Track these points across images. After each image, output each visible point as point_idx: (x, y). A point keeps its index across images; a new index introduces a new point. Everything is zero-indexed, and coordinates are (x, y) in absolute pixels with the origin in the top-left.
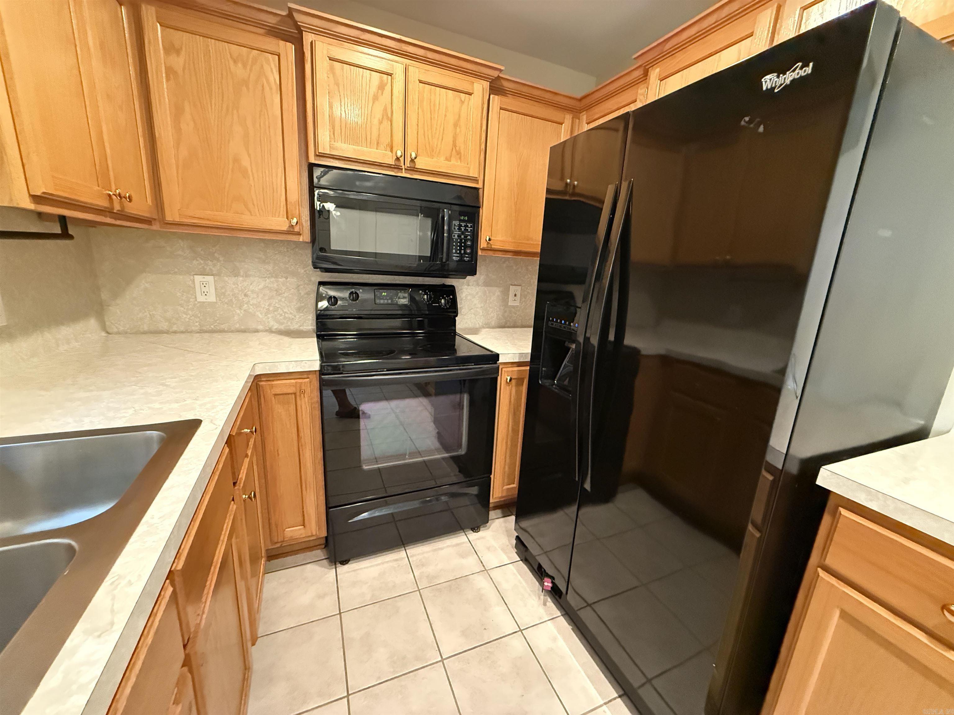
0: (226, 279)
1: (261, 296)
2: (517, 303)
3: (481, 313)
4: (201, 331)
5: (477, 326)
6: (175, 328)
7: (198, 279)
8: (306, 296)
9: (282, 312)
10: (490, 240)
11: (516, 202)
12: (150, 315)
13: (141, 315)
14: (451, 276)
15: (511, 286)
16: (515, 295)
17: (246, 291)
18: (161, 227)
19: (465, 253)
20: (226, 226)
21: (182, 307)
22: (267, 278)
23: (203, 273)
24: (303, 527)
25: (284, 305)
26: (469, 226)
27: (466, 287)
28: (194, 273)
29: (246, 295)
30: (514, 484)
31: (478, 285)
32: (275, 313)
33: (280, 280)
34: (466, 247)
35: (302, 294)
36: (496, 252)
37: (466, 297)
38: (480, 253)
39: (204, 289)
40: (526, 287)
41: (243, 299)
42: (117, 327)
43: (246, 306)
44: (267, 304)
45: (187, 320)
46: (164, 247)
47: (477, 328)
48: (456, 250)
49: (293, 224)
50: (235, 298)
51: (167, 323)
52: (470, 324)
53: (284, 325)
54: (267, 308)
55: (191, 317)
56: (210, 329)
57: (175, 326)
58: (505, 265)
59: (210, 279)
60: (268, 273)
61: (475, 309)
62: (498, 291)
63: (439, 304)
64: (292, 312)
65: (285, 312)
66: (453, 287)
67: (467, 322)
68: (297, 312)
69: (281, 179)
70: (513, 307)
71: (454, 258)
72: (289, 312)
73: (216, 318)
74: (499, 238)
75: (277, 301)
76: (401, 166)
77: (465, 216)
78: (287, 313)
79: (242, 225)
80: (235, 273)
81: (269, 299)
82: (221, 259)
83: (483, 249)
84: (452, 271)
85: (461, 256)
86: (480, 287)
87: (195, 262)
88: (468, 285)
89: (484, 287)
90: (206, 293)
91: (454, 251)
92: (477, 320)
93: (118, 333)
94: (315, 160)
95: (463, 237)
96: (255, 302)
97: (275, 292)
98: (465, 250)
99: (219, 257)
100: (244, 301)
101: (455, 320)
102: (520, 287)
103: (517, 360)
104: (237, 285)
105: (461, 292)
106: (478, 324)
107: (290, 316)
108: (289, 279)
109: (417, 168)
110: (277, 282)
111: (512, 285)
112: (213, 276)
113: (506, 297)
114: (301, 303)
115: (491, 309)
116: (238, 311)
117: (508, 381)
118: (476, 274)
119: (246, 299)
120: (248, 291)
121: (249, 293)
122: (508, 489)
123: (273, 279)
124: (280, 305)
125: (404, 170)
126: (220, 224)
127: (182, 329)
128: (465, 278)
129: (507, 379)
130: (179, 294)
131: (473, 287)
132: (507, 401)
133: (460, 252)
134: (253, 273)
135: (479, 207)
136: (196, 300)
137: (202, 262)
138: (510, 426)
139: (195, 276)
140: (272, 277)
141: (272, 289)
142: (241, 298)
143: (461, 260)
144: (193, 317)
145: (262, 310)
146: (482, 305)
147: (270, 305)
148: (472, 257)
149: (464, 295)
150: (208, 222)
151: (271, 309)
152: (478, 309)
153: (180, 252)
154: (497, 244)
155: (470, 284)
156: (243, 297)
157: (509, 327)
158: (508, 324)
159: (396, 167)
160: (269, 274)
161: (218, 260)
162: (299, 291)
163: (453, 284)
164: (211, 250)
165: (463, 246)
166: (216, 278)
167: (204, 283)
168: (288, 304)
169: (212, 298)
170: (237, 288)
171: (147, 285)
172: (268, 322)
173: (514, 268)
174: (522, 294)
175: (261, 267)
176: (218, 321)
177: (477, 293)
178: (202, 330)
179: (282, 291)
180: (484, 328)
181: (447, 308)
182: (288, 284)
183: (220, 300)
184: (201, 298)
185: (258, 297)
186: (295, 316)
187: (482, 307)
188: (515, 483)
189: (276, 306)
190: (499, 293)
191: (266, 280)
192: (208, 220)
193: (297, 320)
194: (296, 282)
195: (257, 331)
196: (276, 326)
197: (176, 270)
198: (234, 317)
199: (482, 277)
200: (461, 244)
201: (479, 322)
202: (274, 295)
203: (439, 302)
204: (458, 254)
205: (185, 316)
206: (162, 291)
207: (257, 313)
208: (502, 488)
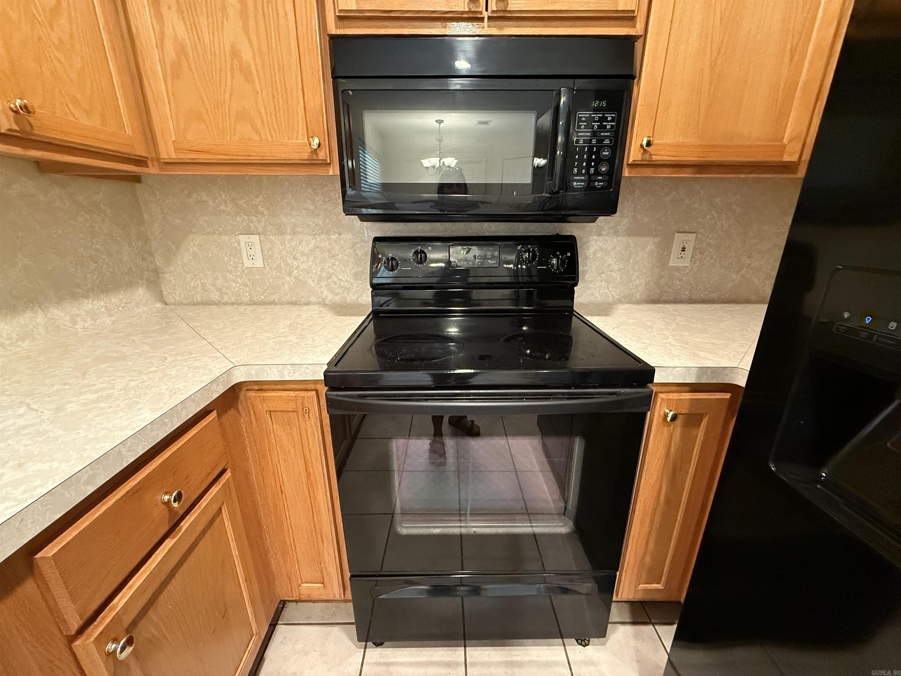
0: (273, 238)
1: (311, 258)
2: (686, 263)
3: (619, 279)
4: (254, 303)
5: (610, 300)
6: (226, 299)
7: (243, 239)
8: (364, 258)
9: (336, 280)
10: (649, 144)
11: (716, 58)
12: (201, 283)
13: (193, 284)
14: (570, 218)
15: (676, 233)
16: (683, 249)
17: (294, 253)
18: (161, 169)
19: (597, 173)
20: (231, 159)
21: (231, 274)
22: (317, 236)
23: (249, 232)
24: (323, 585)
25: (338, 270)
26: (609, 119)
27: (595, 237)
28: (239, 232)
29: (295, 258)
30: (659, 583)
31: (616, 233)
32: (329, 280)
33: (333, 237)
34: (599, 161)
35: (360, 254)
36: (659, 170)
37: (594, 254)
38: (626, 172)
39: (251, 252)
40: (706, 234)
41: (292, 263)
42: (173, 297)
43: (296, 271)
44: (319, 269)
45: (237, 289)
46: (206, 202)
47: (609, 304)
48: (580, 168)
49: (314, 147)
50: (284, 262)
51: (218, 293)
52: (598, 296)
53: (339, 296)
54: (320, 274)
55: (241, 285)
56: (260, 300)
57: (226, 296)
58: (668, 198)
59: (255, 239)
60: (318, 228)
61: (609, 273)
62: (651, 243)
63: (547, 266)
64: (348, 279)
65: (340, 279)
66: (572, 239)
67: (592, 294)
68: (354, 279)
69: (297, 76)
70: (678, 269)
71: (575, 184)
72: (344, 280)
73: (266, 287)
74: (669, 139)
75: (330, 265)
76: (481, 13)
77: (601, 100)
78: (343, 281)
79: (250, 156)
80: (280, 231)
81: (321, 262)
82: (266, 213)
83: (633, 166)
84: (572, 209)
85: (590, 179)
86: (619, 238)
87: (239, 219)
88: (600, 235)
89: (626, 238)
90: (252, 257)
91: (576, 170)
92: (611, 289)
93: (175, 304)
94: (336, 28)
95: (594, 141)
96: (305, 267)
97: (328, 253)
98: (596, 167)
99: (263, 211)
100: (293, 266)
101: (574, 291)
102: (695, 235)
103: (691, 379)
104: (285, 245)
105: (588, 246)
106: (611, 297)
107: (346, 284)
108: (342, 236)
109: (510, 12)
110: (329, 239)
111: (678, 232)
112: (258, 236)
113: (665, 254)
114: (358, 268)
115: (636, 274)
116: (288, 279)
117: (669, 419)
118: (615, 212)
119: (295, 263)
120: (297, 253)
121: (298, 255)
122: (646, 590)
123: (324, 237)
124: (334, 270)
125: (486, 19)
126: (222, 157)
127: (233, 299)
128: (594, 221)
129: (666, 416)
130: (226, 259)
131: (607, 238)
132: (662, 452)
133: (588, 171)
134: (301, 229)
135: (633, 78)
136: (243, 266)
137: (246, 218)
138: (663, 492)
139: (240, 236)
140: (323, 233)
141: (324, 249)
142: (289, 262)
143: (589, 187)
144: (242, 286)
145: (313, 276)
146: (621, 267)
147: (322, 270)
148: (610, 181)
149: (591, 251)
150: (209, 156)
151: (324, 275)
152: (613, 274)
153: (223, 207)
154: (663, 152)
155: (603, 233)
156: (292, 260)
157: (665, 302)
158: (665, 298)
159: (471, 16)
160: (319, 230)
161: (262, 214)
162: (355, 251)
163: (574, 234)
164: (254, 202)
165: (593, 160)
166: (262, 237)
167: (250, 244)
168: (343, 268)
169: (259, 263)
170: (284, 248)
171: (195, 249)
172: (322, 292)
173: (687, 201)
174: (696, 246)
175: (310, 221)
176: (268, 291)
177: (614, 248)
178: (253, 301)
179: (335, 252)
180: (621, 302)
181: (560, 273)
182: (342, 242)
183: (268, 265)
184: (248, 263)
185: (308, 260)
186: (352, 285)
187: (620, 270)
188: (662, 582)
189: (329, 272)
190: (653, 247)
191: (316, 238)
192: (208, 152)
193: (354, 290)
194: (351, 239)
195: (308, 304)
196: (330, 297)
197: (221, 229)
198: (284, 285)
199: (625, 221)
200: (589, 157)
201: (613, 293)
202: (327, 257)
203: (547, 263)
204: (583, 175)
205: (234, 284)
206: (210, 255)
207: (309, 281)
208: (636, 587)
